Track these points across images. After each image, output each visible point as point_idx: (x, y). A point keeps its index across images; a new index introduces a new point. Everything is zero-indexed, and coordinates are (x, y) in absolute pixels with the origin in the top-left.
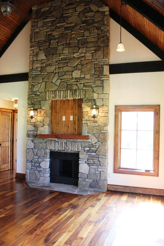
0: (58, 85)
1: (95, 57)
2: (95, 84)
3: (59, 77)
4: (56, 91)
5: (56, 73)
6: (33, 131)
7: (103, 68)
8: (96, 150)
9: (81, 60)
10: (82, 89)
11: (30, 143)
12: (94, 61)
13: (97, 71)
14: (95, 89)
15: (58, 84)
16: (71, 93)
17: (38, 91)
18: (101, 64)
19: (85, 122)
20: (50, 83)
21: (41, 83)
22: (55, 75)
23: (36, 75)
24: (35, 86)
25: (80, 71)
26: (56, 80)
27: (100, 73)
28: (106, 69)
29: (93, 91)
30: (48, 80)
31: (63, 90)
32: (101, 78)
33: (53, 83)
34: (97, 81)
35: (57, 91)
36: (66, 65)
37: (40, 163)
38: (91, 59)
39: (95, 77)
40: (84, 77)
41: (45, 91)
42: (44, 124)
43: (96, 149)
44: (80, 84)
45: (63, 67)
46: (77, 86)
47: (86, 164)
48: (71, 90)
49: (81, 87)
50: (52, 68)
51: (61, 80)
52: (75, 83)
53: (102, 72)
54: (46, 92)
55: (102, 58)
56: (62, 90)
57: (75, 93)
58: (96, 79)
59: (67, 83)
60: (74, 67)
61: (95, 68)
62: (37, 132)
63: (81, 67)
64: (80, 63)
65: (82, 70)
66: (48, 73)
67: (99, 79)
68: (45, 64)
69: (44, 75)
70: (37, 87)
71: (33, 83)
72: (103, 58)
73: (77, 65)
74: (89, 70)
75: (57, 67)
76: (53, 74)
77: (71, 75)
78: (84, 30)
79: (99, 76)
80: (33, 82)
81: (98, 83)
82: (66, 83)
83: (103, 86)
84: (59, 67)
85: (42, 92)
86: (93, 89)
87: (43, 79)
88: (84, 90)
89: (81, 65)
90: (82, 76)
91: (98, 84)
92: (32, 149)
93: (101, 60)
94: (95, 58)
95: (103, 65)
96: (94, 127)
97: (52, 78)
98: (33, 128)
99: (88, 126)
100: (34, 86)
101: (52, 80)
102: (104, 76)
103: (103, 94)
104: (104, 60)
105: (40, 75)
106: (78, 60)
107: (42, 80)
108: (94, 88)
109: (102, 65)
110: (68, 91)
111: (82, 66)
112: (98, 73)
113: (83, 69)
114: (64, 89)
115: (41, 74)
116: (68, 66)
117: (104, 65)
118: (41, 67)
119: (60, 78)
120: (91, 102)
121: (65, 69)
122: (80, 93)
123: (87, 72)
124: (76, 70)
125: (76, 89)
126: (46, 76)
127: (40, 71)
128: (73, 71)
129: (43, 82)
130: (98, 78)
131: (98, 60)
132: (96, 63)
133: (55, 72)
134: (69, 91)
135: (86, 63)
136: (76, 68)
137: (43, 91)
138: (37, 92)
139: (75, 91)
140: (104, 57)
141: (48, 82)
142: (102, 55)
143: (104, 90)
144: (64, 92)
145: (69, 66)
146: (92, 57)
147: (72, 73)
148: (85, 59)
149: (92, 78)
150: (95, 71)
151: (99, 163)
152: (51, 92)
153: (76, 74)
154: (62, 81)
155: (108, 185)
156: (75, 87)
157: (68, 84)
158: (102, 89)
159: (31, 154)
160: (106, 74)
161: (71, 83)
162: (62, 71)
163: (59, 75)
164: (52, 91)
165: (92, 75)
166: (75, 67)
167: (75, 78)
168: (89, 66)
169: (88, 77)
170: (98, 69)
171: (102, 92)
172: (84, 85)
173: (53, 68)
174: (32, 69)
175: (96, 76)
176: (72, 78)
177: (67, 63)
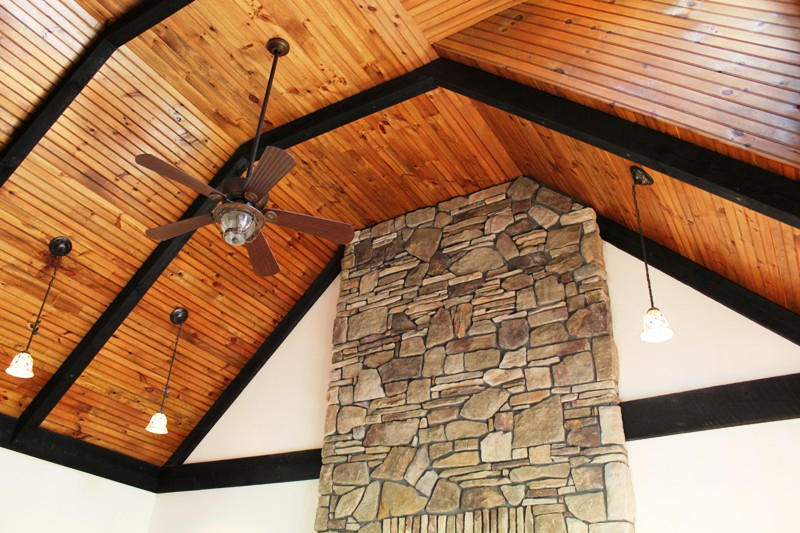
0: (428, 494)
1: (561, 380)
2: (571, 483)
3: (431, 464)
4: (418, 515)
5: (419, 447)
7: (598, 417)
9: (512, 395)
10: (520, 505)
12: (563, 395)
13: (574, 430)
14: (573, 503)
15: (427, 489)
16: (479, 523)
17: (352, 516)
18: (589, 403)
20: (397, 485)
21: (366, 486)
22: (415, 454)
23: (347, 455)
24: (344, 499)
25: (510, 434)
26: (421, 472)
27: (587, 437)
28: (612, 422)
29: (567, 513)
30: (391, 474)
31: (445, 511)
32: (592, 458)
33: (408, 485)
34: (579, 471)
35: (425, 518)
36: (455, 417)
38: (550, 389)
39: (571, 457)
40: (528, 458)
41: (380, 517)
44: (514, 484)
45: (445, 424)
46: (502, 493)
48: (478, 511)
49: (516, 498)
50: (406, 431)
51: (439, 471)
52: (494, 483)
53: (595, 433)
54: (382, 522)
55: (592, 378)
56: (442, 511)
57: (494, 521)
58: (575, 462)
59: (463, 485)
60: (487, 422)
61: (565, 421)
63: (511, 422)
64: (507, 407)
65: (516, 430)
66: (392, 447)
67: (587, 460)
68: (379, 415)
69: (376, 457)
70: (348, 501)
71: (335, 488)
72: (595, 381)
73: (499, 412)
74: (545, 428)
75: (425, 426)
76: (409, 453)
77: (477, 453)
78: (516, 291)
79: (584, 452)
80: (334, 484)
81: (583, 478)
82: (460, 482)
83: (605, 491)
84: (431, 423)
85: (367, 523)
86: (564, 503)
87: (372, 470)
88: (528, 510)
89: (511, 413)
90: (519, 454)
91: (585, 482)
93: (586, 387)
94: (563, 381)
95: (598, 406)
97: (404, 467)
100: (340, 497)
101: (405, 473)
102: (604, 450)
103: (607, 521)
104: (598, 386)
105: (362, 458)
106: (501, 394)
107: (370, 473)
108: (569, 501)
109: (592, 407)
110: (467, 513)
111: (517, 416)
112: (580, 437)
113: (521, 428)
114: (451, 509)
115: (364, 452)
116: (464, 419)
117: (602, 405)
118: (368, 428)
119: (436, 465)
121: (455, 430)
122: (513, 523)
123: (536, 437)
124: (495, 431)
125: (497, 508)
126: (383, 460)
127: (363, 440)
128: (481, 438)
129: (372, 481)
130: (581, 460)
131: (576, 390)
132: (571, 402)
133: (415, 443)
134: (469, 516)
135: (532, 405)
136: (492, 424)
137: (372, 516)
138: (350, 520)
139: (494, 516)
140: (598, 374)
141: (388, 480)
142: (591, 370)
143: (609, 508)
144: (452, 519)
145: (469, 418)
146: (553, 382)
147: (479, 445)
148: (526, 391)
149: (557, 460)
150: (567, 432)
152: (402, 521)
153: (497, 447)
154: (443, 475)
156: (492, 500)
157: (466, 489)
158: (602, 501)
160: (612, 442)
161: (478, 483)
162: (443, 439)
163: (432, 453)
164: (405, 517)
165: (557, 449)
166: (491, 421)
167: (492, 463)
168: (541, 414)
169: (541, 455)
170: (577, 421)
171: (604, 514)
172: (527, 489)
173: (407, 427)
174: (337, 434)
175: (571, 452)
176: (482, 463)
177: (461, 407)
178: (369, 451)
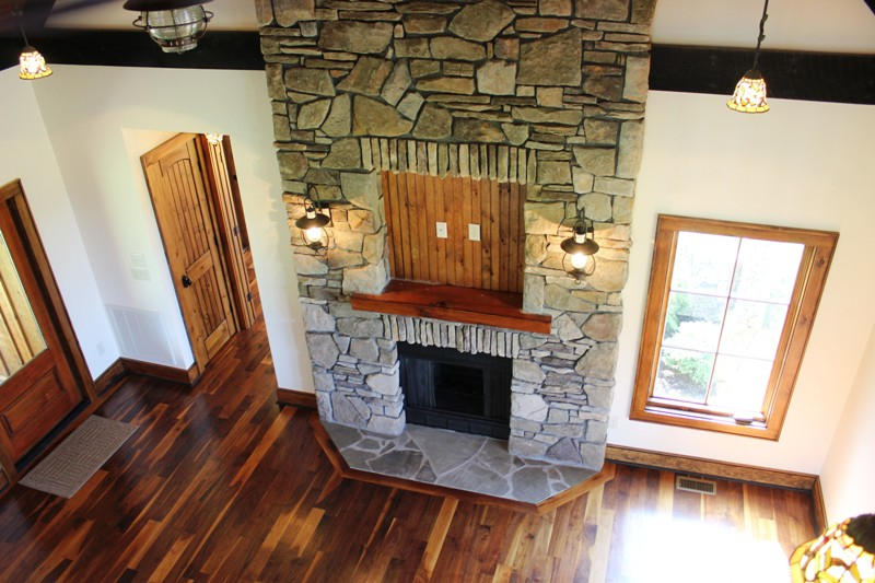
0: (414, 119)
1: (585, 11)
2: (581, 132)
3: (415, 81)
4: (406, 139)
5: (395, 61)
6: (323, 276)
7: (624, 68)
8: (576, 362)
9: (519, 17)
10: (522, 147)
11: (318, 317)
12: (583, 30)
13: (592, 77)
14: (581, 155)
15: (412, 113)
16: (475, 158)
17: (319, 129)
18: (617, 48)
19: (537, 270)
20: (372, 102)
21: (332, 98)
22: (392, 71)
23: (299, 56)
24: (305, 109)
25: (515, 67)
26: (402, 93)
27: (609, 89)
28: (638, 71)
29: (573, 161)
30: (364, 89)
31: (435, 138)
32: (608, 111)
33: (386, 103)
34: (594, 124)
35: (412, 144)
36: (442, 31)
37: (366, 377)
38: (570, 19)
39: (584, 105)
40: (535, 97)
41: (356, 134)
42: (364, 259)
43: (575, 358)
44: (517, 123)
45: (429, 38)
46: (502, 131)
47: (539, 398)
48: (474, 145)
49: (518, 139)
50: (378, 38)
51: (425, 95)
52: (493, 118)
53: (618, 86)
54: (359, 138)
55: (625, 18)
56: (430, 138)
57: (493, 158)
58: (589, 112)
59: (456, 114)
60: (485, 44)
61: (584, 64)
62: (341, 281)
63: (516, 51)
64: (511, 30)
65: (522, 63)
66: (359, 55)
67: (603, 113)
68: (335, 11)
69: (340, 66)
70: (313, 114)
71: (290, 94)
72: (628, 21)
73: (500, 35)
74: (558, 68)
75: (402, 35)
76: (384, 68)
77: (472, 81)
79: (603, 105)
80: (288, 90)
81: (598, 132)
82: (451, 111)
83: (616, 148)
84: (409, 32)
85: (340, 139)
86: (572, 151)
87: (336, 81)
88: (532, 154)
89: (516, 41)
90: (523, 91)
91: (598, 136)
92: (332, 334)
93: (616, 27)
94: (588, 13)
95: (626, 55)
96: (570, 291)
97: (379, 83)
98: (324, 270)
99: (546, 284)
100: (299, 107)
101: (380, 91)
102: (625, 107)
103: (614, 177)
104: (631, 29)
105: (320, 64)
106: (505, 14)
107: (335, 85)
108: (578, 153)
109: (619, 54)
110: (462, 146)
111: (524, 46)
112: (599, 88)
113: (529, 63)
114: (440, 137)
115: (322, 57)
116: (455, 36)
117: (631, 54)
118: (321, 25)
119: (419, 87)
120: (562, 205)
121: (441, 48)
122: (514, 163)
123: (546, 76)
124: (495, 59)
125: (497, 145)
126: (350, 70)
127: (316, 39)
128: (478, 65)
129: (339, 93)
130: (596, 111)
131: (602, 27)
132: (593, 43)
133: (390, 54)
134: (464, 149)
135: (546, 36)
136: (491, 51)
137: (346, 133)
138: (318, 133)
139: (493, 152)
140: (633, 15)
141: (360, 94)
142: (625, 8)
143: (619, 167)
144: (443, 149)
145: (461, 36)
146: (574, 10)
147: (475, 73)
148: (537, 15)
149: (567, 106)
150: (585, 77)
151: (584, 397)
152: (384, 143)
153: (496, 80)
154: (429, 100)
155: (608, 446)
156: (492, 136)
157: (459, 119)
158: (613, 159)
159: (329, 349)
160: (635, 99)
161: (474, 115)
162: (427, 56)
163: (415, 72)
164: (389, 139)
165: (573, 94)
166: (490, 46)
167: (492, 96)
168: (556, 50)
169: (551, 97)
170: (598, 68)
171: (612, 171)
172: (531, 132)
173: (378, 34)
174: (275, 25)
175: (586, 100)
176: (477, 93)
177: (449, 18)
178: (327, 56)
